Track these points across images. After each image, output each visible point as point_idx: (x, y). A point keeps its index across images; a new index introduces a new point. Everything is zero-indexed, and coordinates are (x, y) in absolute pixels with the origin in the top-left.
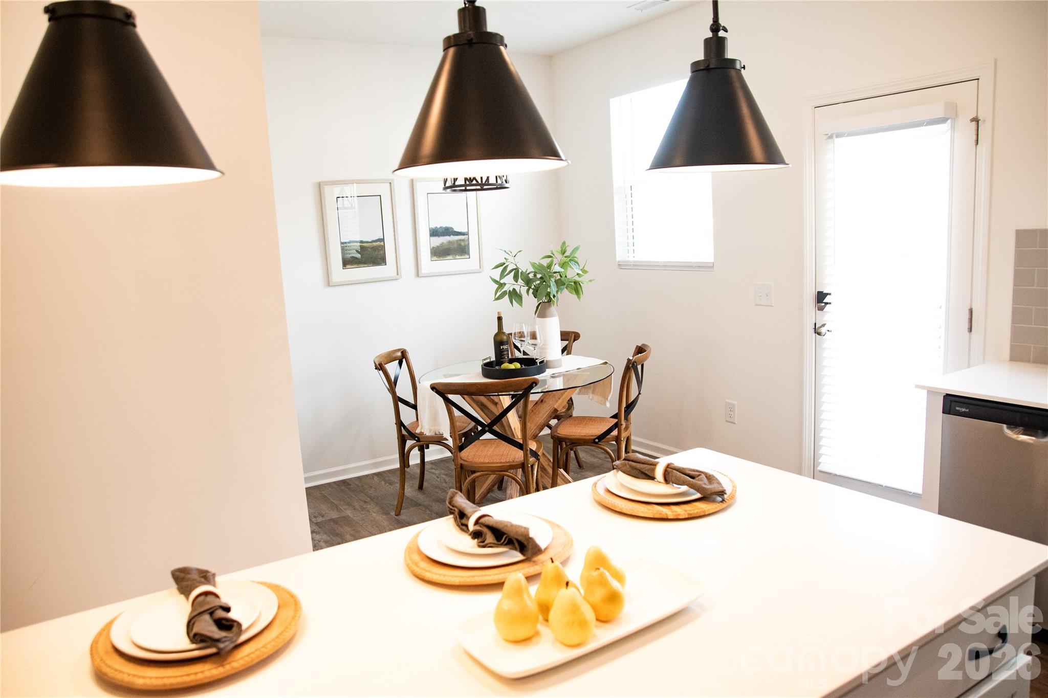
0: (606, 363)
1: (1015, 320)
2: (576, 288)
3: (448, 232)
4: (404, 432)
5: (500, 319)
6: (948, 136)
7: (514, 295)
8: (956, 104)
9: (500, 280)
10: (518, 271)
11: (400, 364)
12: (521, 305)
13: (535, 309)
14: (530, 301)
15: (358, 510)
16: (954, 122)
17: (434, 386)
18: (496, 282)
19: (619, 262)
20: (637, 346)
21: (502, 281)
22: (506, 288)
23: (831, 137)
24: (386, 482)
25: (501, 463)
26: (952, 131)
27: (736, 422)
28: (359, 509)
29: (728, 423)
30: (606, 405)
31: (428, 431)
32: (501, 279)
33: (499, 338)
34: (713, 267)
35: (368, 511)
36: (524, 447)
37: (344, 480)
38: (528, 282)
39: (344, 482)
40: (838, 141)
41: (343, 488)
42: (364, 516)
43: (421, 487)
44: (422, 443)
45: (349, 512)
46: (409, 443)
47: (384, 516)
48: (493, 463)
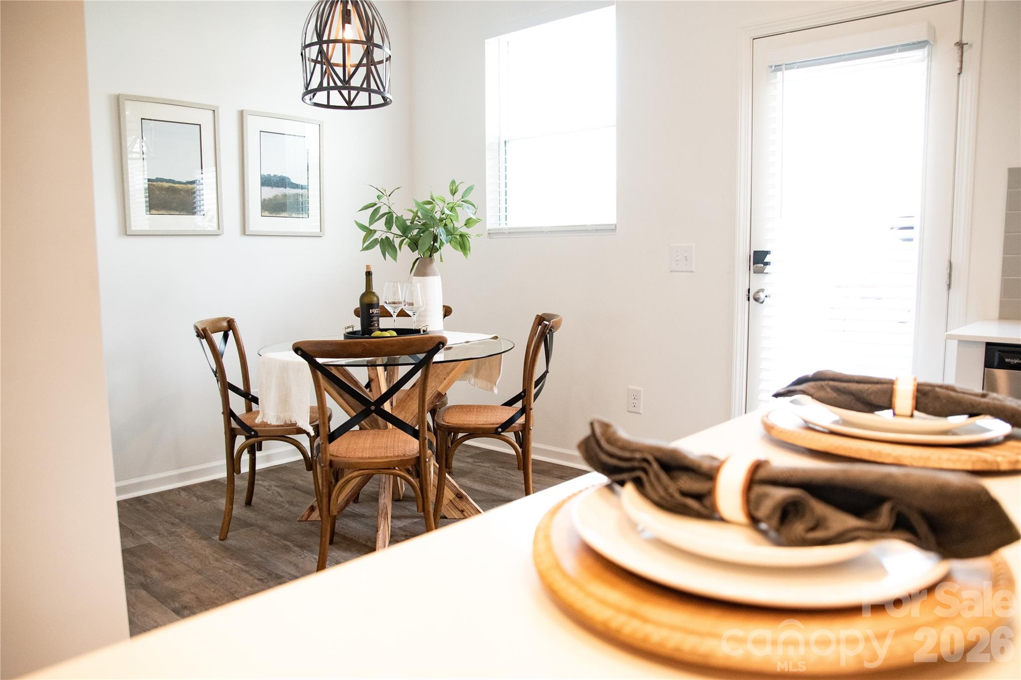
0: (496, 338)
1: (1005, 272)
2: (462, 243)
3: (282, 182)
4: (234, 424)
5: (369, 274)
6: (924, 65)
7: (387, 246)
8: (935, 29)
9: (369, 226)
10: (392, 216)
11: (226, 337)
12: (395, 259)
13: (412, 265)
14: (407, 255)
15: (163, 535)
16: (932, 48)
17: (299, 346)
18: (363, 227)
19: (489, 230)
20: (538, 315)
21: (372, 227)
22: (377, 236)
23: (778, 68)
24: (198, 497)
25: (387, 457)
26: (928, 60)
27: (641, 412)
28: (166, 534)
29: (630, 413)
30: (493, 391)
31: (275, 420)
32: (371, 223)
33: (367, 300)
34: (614, 230)
35: (179, 536)
36: (421, 435)
37: (139, 497)
38: (405, 230)
39: (138, 499)
40: (787, 73)
41: (138, 507)
42: (174, 542)
43: (249, 502)
44: (260, 438)
45: (151, 539)
46: (240, 440)
47: (204, 542)
48: (376, 458)
